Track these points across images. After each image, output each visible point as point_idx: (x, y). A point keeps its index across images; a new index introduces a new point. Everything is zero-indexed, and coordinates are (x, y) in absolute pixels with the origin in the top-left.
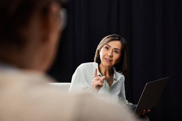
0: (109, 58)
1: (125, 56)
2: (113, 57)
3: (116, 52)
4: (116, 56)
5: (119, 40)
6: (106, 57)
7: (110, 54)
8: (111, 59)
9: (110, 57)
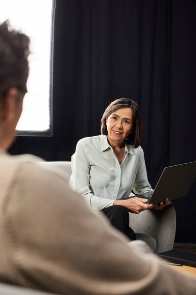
0: (118, 130)
1: (137, 126)
2: (123, 128)
3: (126, 122)
4: (127, 127)
5: (129, 107)
6: (115, 129)
7: (119, 126)
8: (121, 131)
9: (120, 129)
